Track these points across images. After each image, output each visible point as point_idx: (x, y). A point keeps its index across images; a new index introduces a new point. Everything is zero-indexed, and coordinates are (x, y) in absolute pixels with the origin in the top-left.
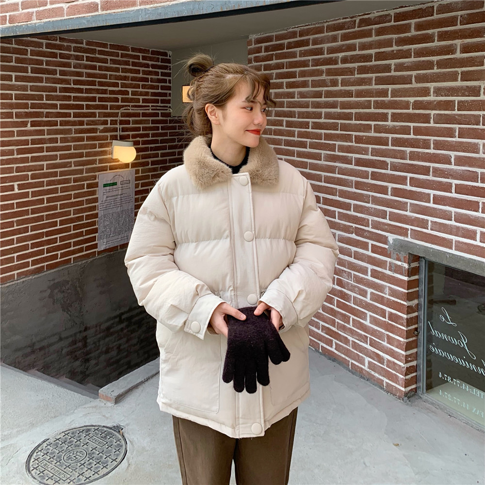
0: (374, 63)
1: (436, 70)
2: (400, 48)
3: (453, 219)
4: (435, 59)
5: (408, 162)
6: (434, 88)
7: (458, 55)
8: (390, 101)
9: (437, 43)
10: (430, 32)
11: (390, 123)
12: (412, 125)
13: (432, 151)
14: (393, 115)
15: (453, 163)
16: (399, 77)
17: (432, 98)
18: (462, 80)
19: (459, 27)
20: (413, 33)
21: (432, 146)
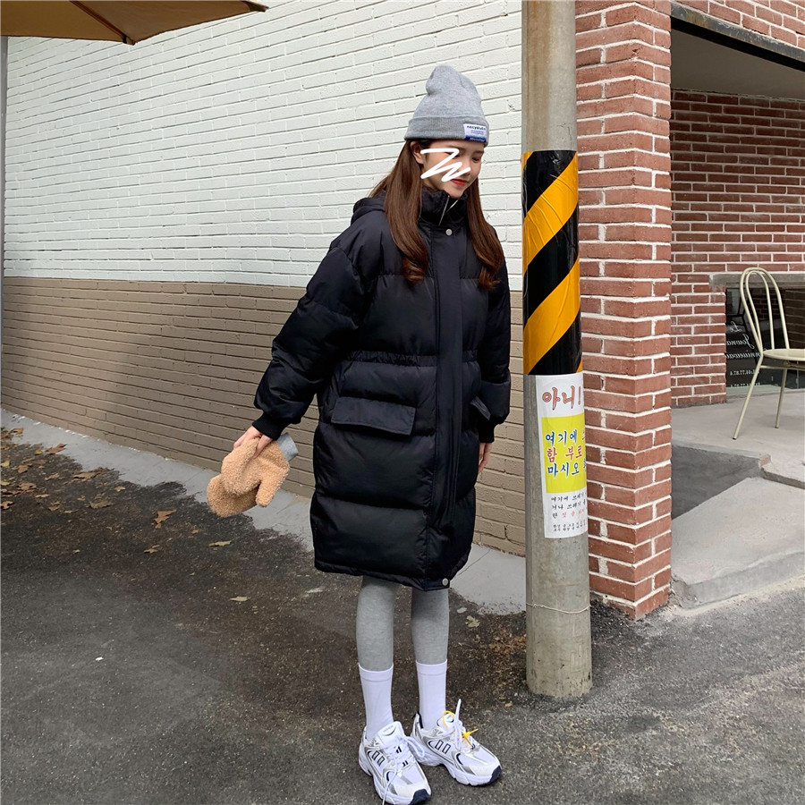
0: (691, 132)
1: (740, 144)
2: (713, 124)
4: (739, 136)
5: (723, 212)
6: (740, 157)
7: (755, 136)
8: (706, 165)
10: (736, 116)
11: (707, 183)
12: (725, 184)
13: (740, 203)
15: (754, 210)
16: (711, 146)
17: (738, 164)
18: (758, 153)
19: (755, 116)
20: (723, 114)
21: (740, 199)
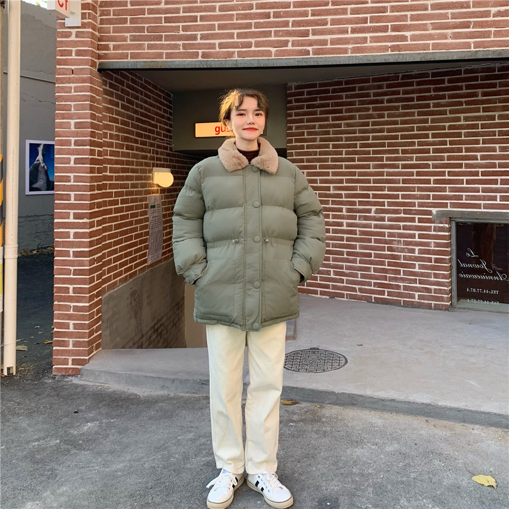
2: (437, 93)
3: (481, 191)
4: (464, 100)
6: (464, 117)
7: (480, 98)
8: (430, 126)
9: (464, 91)
11: (430, 139)
12: (448, 139)
13: (464, 154)
14: (433, 134)
15: (479, 159)
16: (436, 111)
18: (483, 112)
19: (479, 82)
21: (464, 151)
